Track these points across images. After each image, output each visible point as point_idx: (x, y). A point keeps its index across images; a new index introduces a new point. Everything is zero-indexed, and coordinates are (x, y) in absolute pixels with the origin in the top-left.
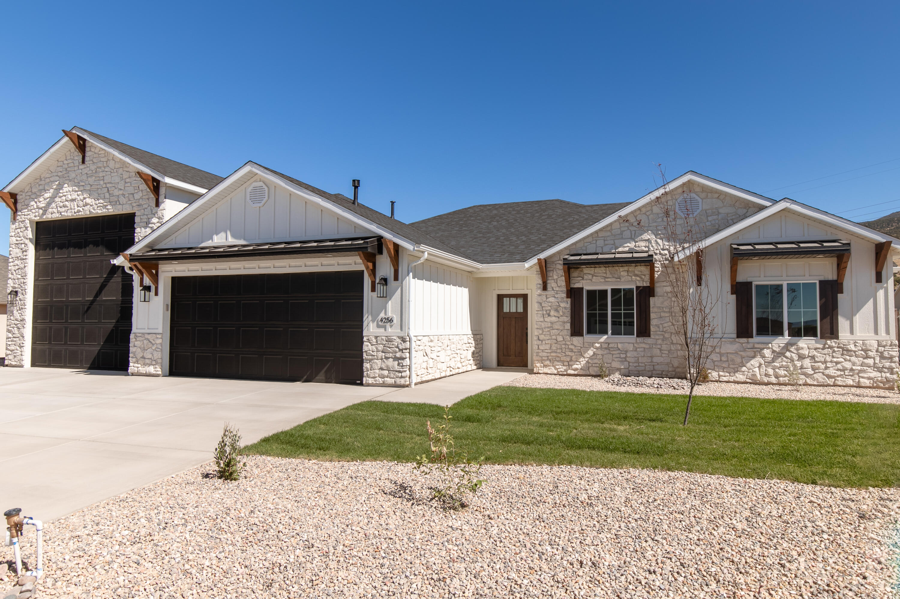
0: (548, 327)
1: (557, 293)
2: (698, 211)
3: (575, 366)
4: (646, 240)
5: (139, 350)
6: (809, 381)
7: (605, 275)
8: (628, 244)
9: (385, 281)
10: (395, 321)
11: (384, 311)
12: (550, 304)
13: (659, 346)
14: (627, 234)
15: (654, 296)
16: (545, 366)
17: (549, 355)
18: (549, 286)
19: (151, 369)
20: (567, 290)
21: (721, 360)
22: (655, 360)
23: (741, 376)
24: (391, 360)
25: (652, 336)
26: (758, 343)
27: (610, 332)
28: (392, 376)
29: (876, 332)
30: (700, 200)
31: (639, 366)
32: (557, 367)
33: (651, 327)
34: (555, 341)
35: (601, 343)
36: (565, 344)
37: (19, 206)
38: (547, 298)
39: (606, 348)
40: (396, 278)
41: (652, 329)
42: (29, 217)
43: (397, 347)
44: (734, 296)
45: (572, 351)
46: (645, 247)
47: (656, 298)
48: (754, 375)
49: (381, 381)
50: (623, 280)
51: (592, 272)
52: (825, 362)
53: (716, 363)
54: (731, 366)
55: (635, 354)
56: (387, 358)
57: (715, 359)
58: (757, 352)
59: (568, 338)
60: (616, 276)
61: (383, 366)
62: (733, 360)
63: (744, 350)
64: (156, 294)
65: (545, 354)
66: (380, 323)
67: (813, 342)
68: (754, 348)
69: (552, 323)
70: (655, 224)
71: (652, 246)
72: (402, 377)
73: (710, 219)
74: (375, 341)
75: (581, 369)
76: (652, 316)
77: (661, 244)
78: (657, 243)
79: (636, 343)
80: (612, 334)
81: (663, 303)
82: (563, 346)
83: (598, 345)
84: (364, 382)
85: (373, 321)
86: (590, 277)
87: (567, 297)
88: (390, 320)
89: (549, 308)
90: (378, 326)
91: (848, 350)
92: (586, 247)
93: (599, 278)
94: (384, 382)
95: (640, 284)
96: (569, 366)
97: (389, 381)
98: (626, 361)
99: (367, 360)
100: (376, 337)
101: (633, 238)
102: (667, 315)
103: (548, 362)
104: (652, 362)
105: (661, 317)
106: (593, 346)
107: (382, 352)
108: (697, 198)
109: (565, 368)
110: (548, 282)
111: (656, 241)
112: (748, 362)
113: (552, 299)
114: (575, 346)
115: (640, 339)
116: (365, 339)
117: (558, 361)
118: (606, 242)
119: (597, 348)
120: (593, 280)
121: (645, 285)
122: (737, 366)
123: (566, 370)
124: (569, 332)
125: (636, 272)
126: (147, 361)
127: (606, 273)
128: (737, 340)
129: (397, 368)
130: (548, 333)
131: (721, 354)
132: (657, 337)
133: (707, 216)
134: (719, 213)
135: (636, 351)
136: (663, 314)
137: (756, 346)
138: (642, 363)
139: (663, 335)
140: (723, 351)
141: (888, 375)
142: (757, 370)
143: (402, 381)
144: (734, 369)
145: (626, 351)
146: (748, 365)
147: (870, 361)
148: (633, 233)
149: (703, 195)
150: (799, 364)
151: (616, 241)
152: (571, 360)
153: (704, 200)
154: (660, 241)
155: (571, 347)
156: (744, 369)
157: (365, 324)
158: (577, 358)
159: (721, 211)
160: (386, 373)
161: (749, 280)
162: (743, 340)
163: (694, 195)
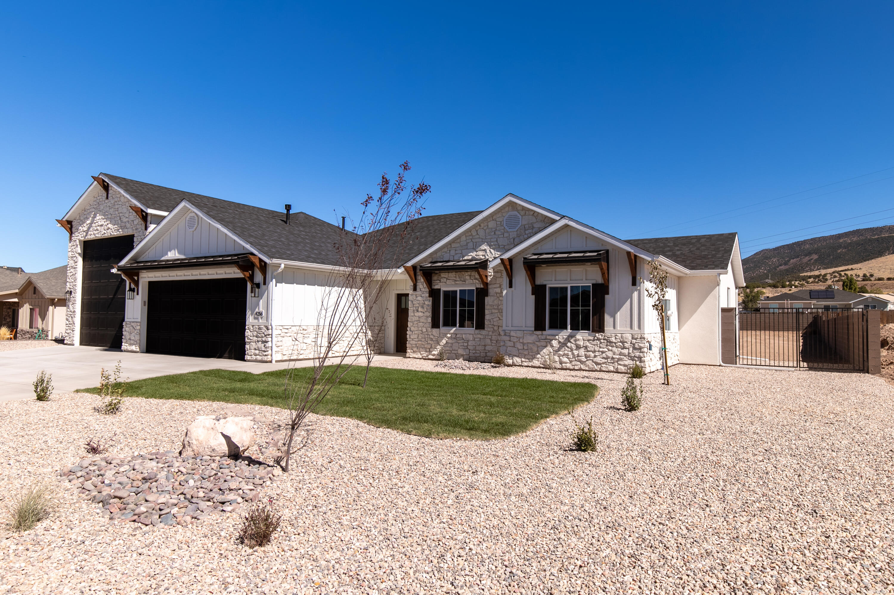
0: (417, 321)
1: (423, 293)
2: (519, 226)
3: (434, 352)
4: (483, 250)
5: (128, 333)
6: (583, 367)
7: (455, 279)
8: (471, 254)
9: (258, 285)
10: (264, 315)
11: (258, 307)
12: (418, 302)
13: (490, 337)
14: (471, 245)
16: (414, 352)
17: (416, 343)
18: (418, 287)
19: (134, 348)
20: (429, 291)
21: (523, 349)
22: (488, 348)
23: (537, 362)
24: (260, 343)
25: (486, 329)
26: (549, 335)
27: (458, 325)
28: (261, 354)
29: (631, 327)
30: (520, 217)
31: (476, 353)
32: (422, 353)
33: (486, 322)
34: (421, 332)
35: (451, 334)
36: (427, 335)
37: (73, 230)
38: (416, 297)
39: (454, 338)
40: (265, 283)
42: (78, 237)
43: (264, 333)
44: (534, 296)
45: (432, 340)
46: (483, 256)
47: (489, 297)
48: (545, 361)
49: (254, 358)
50: (467, 282)
51: (446, 276)
52: (594, 351)
53: (520, 351)
54: (531, 354)
55: (474, 343)
56: (258, 341)
57: (519, 348)
58: (548, 342)
59: (429, 329)
60: (462, 279)
61: (256, 347)
62: (531, 349)
63: (539, 341)
64: (138, 294)
65: (414, 342)
66: (255, 316)
67: (587, 335)
68: (546, 339)
69: (419, 317)
70: (489, 237)
71: (487, 255)
72: (266, 355)
73: (527, 232)
74: (252, 329)
75: (438, 355)
76: (487, 312)
77: (493, 254)
78: (491, 252)
79: (475, 334)
80: (460, 327)
81: (493, 301)
82: (426, 336)
83: (449, 335)
84: (245, 359)
85: (252, 315)
86: (445, 280)
87: (429, 297)
88: (260, 314)
89: (418, 305)
90: (255, 318)
91: (611, 342)
92: (443, 256)
93: (451, 281)
94: (256, 359)
95: (478, 286)
96: (430, 352)
97: (259, 358)
98: (467, 348)
99: (247, 342)
100: (253, 326)
101: (475, 249)
102: (497, 311)
103: (415, 349)
104: (485, 349)
105: (492, 313)
106: (446, 336)
107: (256, 337)
108: (519, 215)
109: (427, 353)
110: (418, 284)
111: (490, 251)
112: (541, 351)
113: (419, 298)
114: (434, 336)
115: (477, 331)
116: (247, 327)
117: (422, 348)
118: (457, 252)
119: (448, 338)
120: (447, 283)
121: (482, 287)
122: (534, 354)
123: (427, 356)
124: (431, 324)
125: (476, 277)
126: (132, 342)
127: (456, 277)
128: (535, 332)
129: (263, 349)
130: (417, 325)
131: (524, 344)
132: (489, 330)
133: (525, 230)
134: (533, 228)
135: (474, 340)
136: (494, 311)
137: (548, 337)
138: (478, 350)
139: (492, 328)
140: (525, 342)
141: (638, 363)
142: (547, 357)
143: (265, 358)
144: (532, 356)
145: (468, 341)
146: (542, 353)
147: (626, 351)
148: (475, 244)
149: (523, 213)
150: (576, 352)
151: (463, 251)
152: (431, 347)
153: (524, 217)
154: (492, 250)
155: (432, 337)
156: (539, 356)
157: (247, 316)
158: (435, 346)
159: (535, 226)
160: (257, 352)
161: (544, 283)
162: (539, 332)
163: (516, 213)
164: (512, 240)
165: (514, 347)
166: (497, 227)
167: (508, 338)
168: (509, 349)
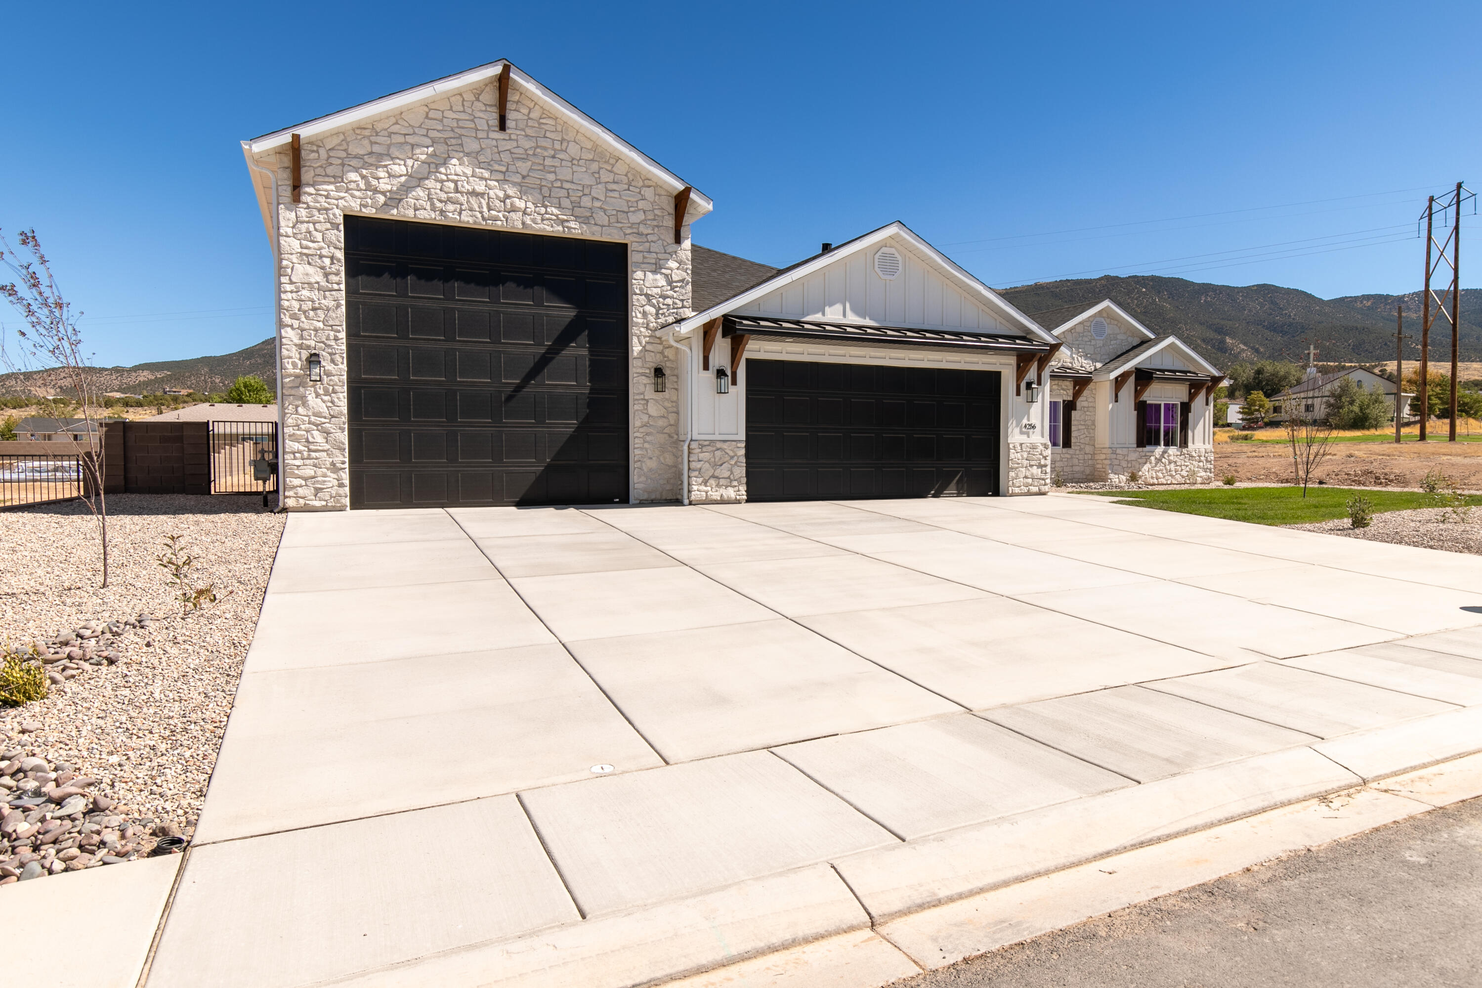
2: (1106, 334)
5: (707, 465)
6: (1174, 482)
9: (1029, 385)
10: (1037, 427)
11: (1026, 417)
13: (1077, 457)
15: (1075, 410)
19: (731, 493)
21: (1127, 467)
22: (1075, 469)
24: (1035, 467)
25: (1072, 448)
26: (1148, 452)
28: (1036, 484)
29: (1204, 444)
30: (1106, 325)
33: (1072, 439)
40: (1039, 383)
41: (1073, 440)
42: (342, 203)
43: (1041, 454)
44: (1137, 413)
49: (1025, 490)
50: (1054, 393)
52: (1181, 466)
53: (1125, 469)
55: (1061, 464)
56: (1031, 466)
57: (1124, 466)
58: (1147, 459)
61: (1028, 474)
62: (1134, 466)
63: (1141, 458)
64: (734, 382)
66: (1024, 430)
67: (1175, 450)
68: (1146, 456)
70: (1077, 342)
72: (1045, 485)
73: (1112, 342)
74: (1019, 448)
76: (1073, 428)
78: (1078, 360)
79: (1062, 453)
81: (1081, 417)
84: (1010, 492)
85: (1017, 426)
88: (1034, 427)
90: (1022, 433)
91: (1192, 457)
94: (1028, 491)
95: (1065, 399)
97: (1034, 489)
99: (1012, 468)
100: (1021, 444)
102: (1083, 428)
104: (1072, 471)
105: (1079, 430)
107: (1026, 460)
108: (1105, 322)
115: (1065, 450)
116: (1011, 447)
121: (1069, 399)
122: (1136, 471)
125: (1063, 387)
126: (722, 482)
128: (1138, 449)
129: (1040, 475)
132: (1076, 448)
135: (1062, 461)
136: (1080, 427)
137: (1148, 454)
138: (1065, 472)
139: (1079, 446)
140: (1129, 459)
141: (1209, 474)
142: (1147, 473)
146: (1143, 470)
147: (1201, 464)
149: (1108, 321)
150: (1168, 467)
153: (1109, 325)
154: (1079, 358)
157: (1010, 430)
159: (1119, 337)
160: (1030, 481)
161: (1145, 401)
162: (1140, 449)
163: (1103, 320)
164: (1099, 349)
165: (1119, 465)
166: (1084, 332)
167: (1114, 456)
168: (1115, 467)
